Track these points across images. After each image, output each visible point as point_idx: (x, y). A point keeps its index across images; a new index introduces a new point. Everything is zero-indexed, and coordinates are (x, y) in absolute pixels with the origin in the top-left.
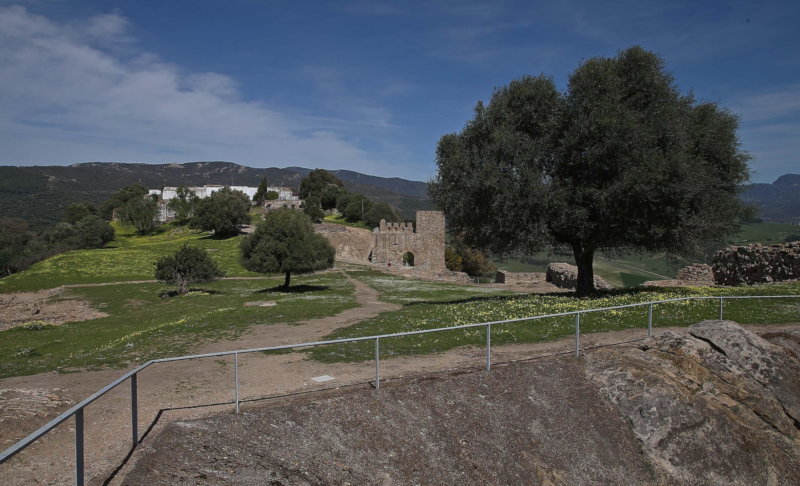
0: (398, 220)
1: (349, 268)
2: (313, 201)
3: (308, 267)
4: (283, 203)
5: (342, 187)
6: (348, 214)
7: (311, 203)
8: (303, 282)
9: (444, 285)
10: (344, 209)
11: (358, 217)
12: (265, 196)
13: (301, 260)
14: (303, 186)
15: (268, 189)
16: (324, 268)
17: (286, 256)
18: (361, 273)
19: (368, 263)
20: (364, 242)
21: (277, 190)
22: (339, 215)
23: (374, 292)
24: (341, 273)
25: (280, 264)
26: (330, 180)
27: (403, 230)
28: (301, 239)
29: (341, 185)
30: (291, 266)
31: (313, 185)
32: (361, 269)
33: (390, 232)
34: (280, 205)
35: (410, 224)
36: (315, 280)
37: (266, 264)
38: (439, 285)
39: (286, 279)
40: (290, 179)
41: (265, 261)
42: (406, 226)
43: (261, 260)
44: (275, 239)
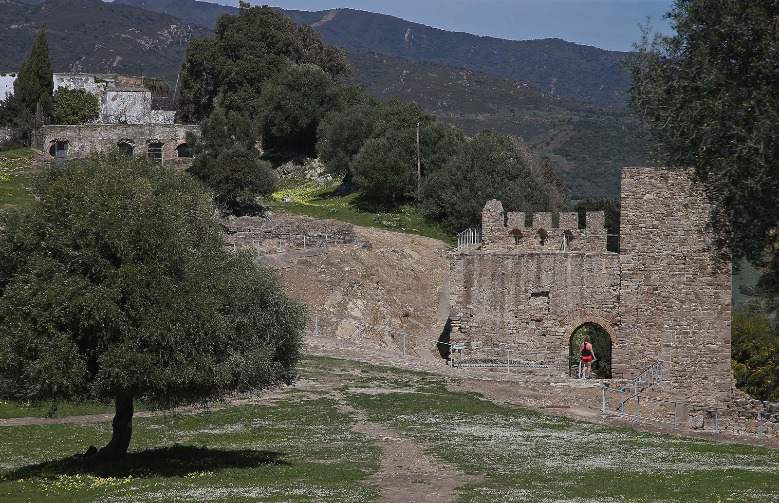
0: (553, 204)
1: (364, 382)
2: (232, 129)
3: (199, 378)
4: (115, 135)
5: (341, 78)
6: (362, 181)
7: (222, 136)
8: (185, 437)
9: (721, 451)
10: (346, 159)
11: (402, 190)
12: (47, 108)
13: (172, 351)
14: (194, 70)
15: (59, 82)
16: (260, 381)
17: (116, 337)
18: (408, 403)
19: (436, 365)
20: (423, 287)
21: (90, 86)
22: (327, 183)
23: (452, 474)
24: (329, 402)
25: (93, 366)
26: (297, 50)
27: (570, 239)
28: (175, 271)
29: (336, 70)
30: (132, 374)
31: (230, 66)
32: (406, 385)
33: (520, 249)
34: (105, 142)
35: (596, 219)
36: (230, 429)
37: (38, 365)
38: (703, 450)
39: (115, 423)
40: (146, 43)
41: (34, 355)
42: (582, 224)
43: (18, 349)
44: (72, 272)
